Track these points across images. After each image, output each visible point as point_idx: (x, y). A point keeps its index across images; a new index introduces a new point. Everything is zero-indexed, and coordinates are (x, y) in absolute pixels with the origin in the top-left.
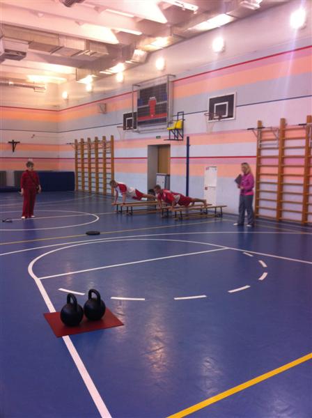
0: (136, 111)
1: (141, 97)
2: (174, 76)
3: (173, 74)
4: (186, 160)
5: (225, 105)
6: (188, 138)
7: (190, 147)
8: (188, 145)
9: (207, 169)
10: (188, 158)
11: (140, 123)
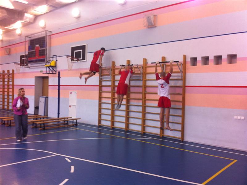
0: (27, 54)
1: (30, 45)
2: (51, 32)
3: (50, 30)
4: (58, 87)
5: (81, 51)
6: (59, 73)
7: (60, 79)
8: (59, 77)
9: (71, 93)
10: (59, 85)
11: (30, 62)
